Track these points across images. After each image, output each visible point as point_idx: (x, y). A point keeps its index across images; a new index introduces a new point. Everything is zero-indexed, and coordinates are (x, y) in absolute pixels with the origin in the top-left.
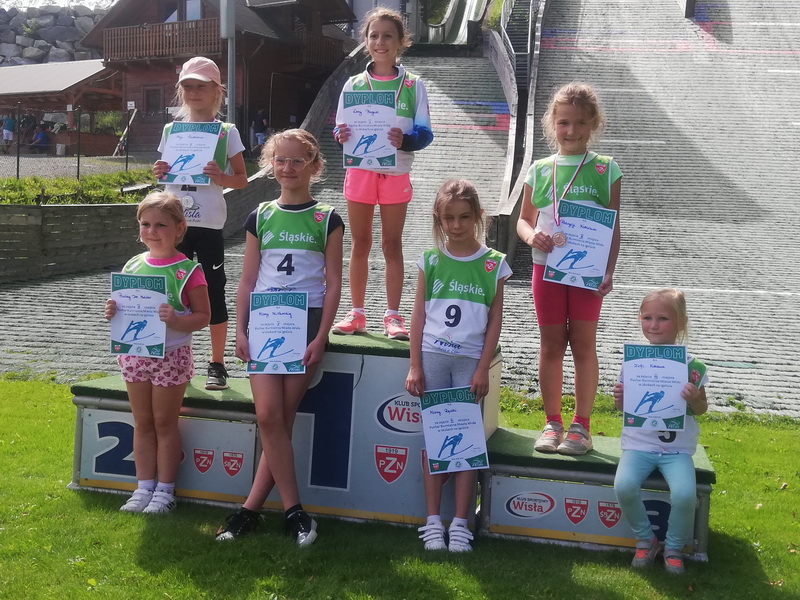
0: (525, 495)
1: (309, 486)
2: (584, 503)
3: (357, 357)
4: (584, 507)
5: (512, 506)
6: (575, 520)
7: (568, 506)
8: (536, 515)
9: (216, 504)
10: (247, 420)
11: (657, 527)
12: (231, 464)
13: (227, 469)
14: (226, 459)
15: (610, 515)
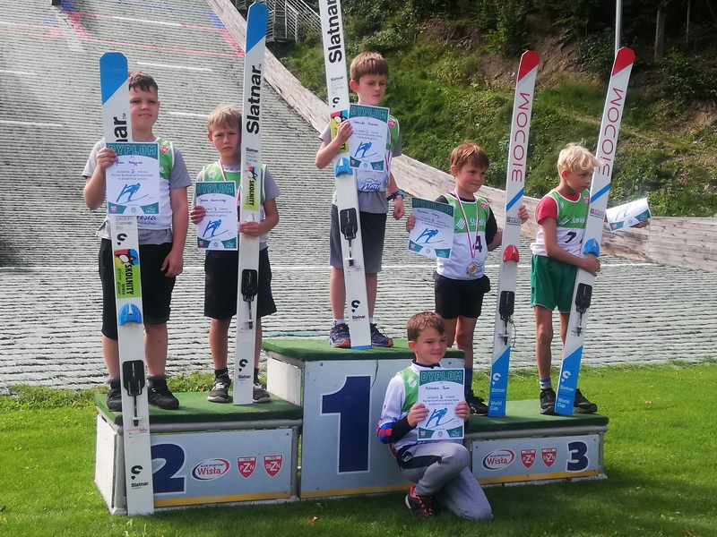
0: (496, 452)
1: (338, 473)
2: (533, 452)
3: (373, 362)
4: (533, 455)
5: (487, 463)
6: (528, 465)
7: (523, 455)
8: (502, 466)
9: (260, 503)
10: (284, 425)
11: (577, 461)
12: (272, 465)
13: (268, 470)
14: (266, 462)
15: (549, 457)
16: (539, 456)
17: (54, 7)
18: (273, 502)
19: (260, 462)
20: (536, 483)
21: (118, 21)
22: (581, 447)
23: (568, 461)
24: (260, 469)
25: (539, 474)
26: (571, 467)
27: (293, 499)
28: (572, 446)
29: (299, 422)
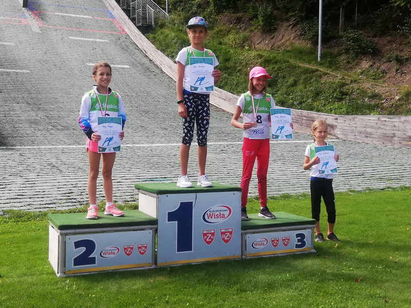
0: (258, 240)
1: (177, 253)
2: (277, 239)
3: (194, 194)
4: (278, 241)
5: (254, 245)
6: (275, 246)
10: (148, 228)
11: (300, 243)
12: (142, 249)
13: (140, 252)
14: (139, 248)
15: (286, 241)
16: (280, 241)
17: (24, 8)
18: (143, 268)
19: (135, 247)
20: (279, 255)
21: (58, 15)
22: (302, 236)
23: (295, 243)
24: (136, 251)
25: (281, 250)
26: (297, 246)
27: (153, 267)
28: (298, 235)
29: (155, 226)
